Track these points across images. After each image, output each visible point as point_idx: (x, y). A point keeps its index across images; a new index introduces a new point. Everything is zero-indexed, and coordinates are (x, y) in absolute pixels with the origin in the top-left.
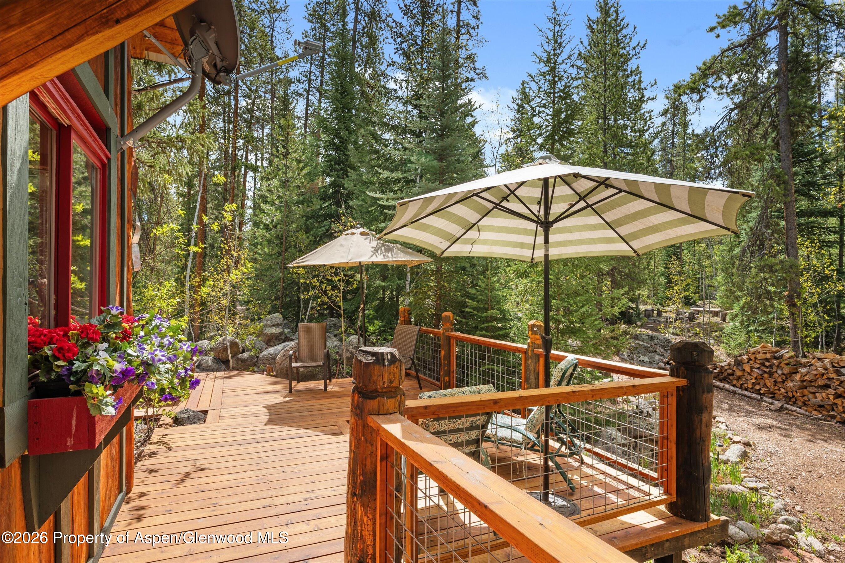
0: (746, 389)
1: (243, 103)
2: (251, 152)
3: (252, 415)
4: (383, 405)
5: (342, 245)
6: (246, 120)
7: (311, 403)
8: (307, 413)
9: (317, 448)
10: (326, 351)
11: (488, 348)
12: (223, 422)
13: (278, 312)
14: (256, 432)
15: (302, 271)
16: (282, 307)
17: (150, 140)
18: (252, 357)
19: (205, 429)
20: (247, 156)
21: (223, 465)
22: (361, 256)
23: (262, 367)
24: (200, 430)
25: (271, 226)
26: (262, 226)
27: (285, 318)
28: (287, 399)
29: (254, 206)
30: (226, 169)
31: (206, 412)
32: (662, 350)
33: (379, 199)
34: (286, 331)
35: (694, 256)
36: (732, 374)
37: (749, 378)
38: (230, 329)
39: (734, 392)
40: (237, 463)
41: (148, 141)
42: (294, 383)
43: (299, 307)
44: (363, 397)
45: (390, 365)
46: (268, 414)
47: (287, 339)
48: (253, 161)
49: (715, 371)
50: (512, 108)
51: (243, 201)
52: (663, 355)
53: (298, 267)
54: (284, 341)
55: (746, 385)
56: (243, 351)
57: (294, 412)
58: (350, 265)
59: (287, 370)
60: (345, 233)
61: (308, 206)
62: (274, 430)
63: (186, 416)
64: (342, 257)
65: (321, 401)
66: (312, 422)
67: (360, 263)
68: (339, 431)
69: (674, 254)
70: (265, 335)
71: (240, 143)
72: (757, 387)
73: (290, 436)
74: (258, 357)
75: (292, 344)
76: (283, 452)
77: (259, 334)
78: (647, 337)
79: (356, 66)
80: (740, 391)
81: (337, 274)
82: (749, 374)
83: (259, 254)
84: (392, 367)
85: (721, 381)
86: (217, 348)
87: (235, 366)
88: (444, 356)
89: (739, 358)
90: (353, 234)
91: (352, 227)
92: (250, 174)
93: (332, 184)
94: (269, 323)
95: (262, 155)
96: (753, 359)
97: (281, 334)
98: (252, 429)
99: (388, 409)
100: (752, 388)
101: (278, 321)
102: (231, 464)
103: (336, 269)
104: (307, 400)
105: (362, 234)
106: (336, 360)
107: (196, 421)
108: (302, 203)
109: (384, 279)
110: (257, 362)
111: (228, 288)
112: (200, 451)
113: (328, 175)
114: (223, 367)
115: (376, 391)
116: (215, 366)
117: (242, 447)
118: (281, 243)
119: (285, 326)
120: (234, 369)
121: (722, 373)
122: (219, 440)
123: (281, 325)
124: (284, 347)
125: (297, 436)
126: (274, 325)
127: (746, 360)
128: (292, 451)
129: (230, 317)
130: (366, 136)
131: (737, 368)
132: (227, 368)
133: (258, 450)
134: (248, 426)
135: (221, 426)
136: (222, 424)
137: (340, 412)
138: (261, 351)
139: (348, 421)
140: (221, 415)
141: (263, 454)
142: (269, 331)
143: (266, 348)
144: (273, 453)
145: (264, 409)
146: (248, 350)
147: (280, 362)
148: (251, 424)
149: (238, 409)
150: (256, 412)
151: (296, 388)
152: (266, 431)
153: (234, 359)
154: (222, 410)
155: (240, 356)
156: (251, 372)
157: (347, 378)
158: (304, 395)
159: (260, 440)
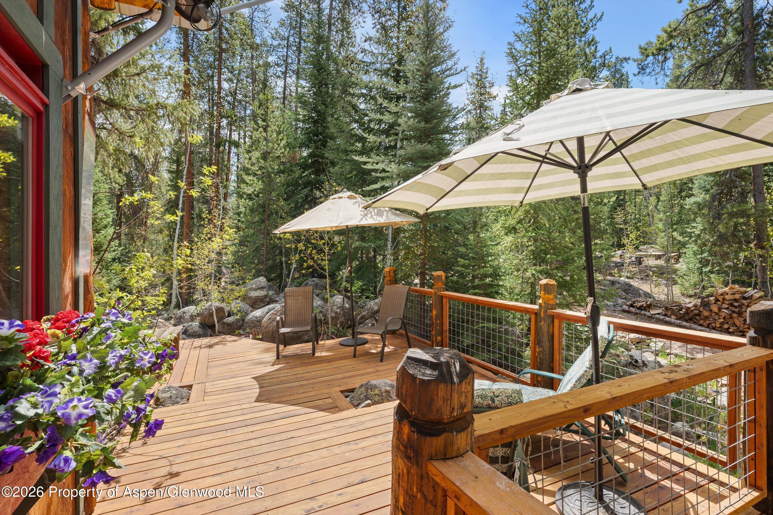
1: (225, 85)
2: (235, 131)
3: (239, 389)
4: (452, 444)
5: (329, 209)
6: (229, 103)
7: (300, 370)
8: (297, 384)
9: (312, 430)
10: (313, 315)
11: (479, 306)
12: (210, 400)
13: (262, 275)
14: (245, 412)
15: (288, 236)
16: (266, 271)
17: (128, 107)
18: (238, 321)
19: (188, 411)
20: (230, 135)
21: (207, 462)
22: (351, 219)
23: (248, 330)
24: (183, 412)
25: (253, 196)
26: (245, 196)
27: (269, 280)
28: (276, 367)
29: (238, 179)
30: (211, 145)
31: (190, 387)
32: (624, 294)
33: (365, 163)
34: (271, 293)
35: (635, 206)
36: (699, 315)
37: (717, 317)
38: (215, 295)
40: (225, 458)
41: (125, 109)
42: (281, 347)
43: (282, 269)
44: (419, 432)
45: (461, 382)
46: (258, 386)
47: (272, 301)
48: (236, 138)
49: (681, 312)
50: (472, 82)
51: (227, 175)
52: (625, 298)
53: (285, 233)
54: (269, 303)
55: (713, 325)
56: (229, 315)
57: (282, 382)
58: (334, 229)
59: (273, 333)
60: (331, 197)
61: (289, 175)
62: (263, 408)
63: (168, 395)
64: (331, 221)
65: (309, 367)
66: (303, 395)
67: (347, 226)
68: (334, 405)
69: (619, 206)
70: (251, 298)
71: (224, 122)
72: (726, 326)
73: (282, 415)
74: (243, 320)
75: (278, 306)
76: (277, 438)
77: (245, 298)
78: (608, 282)
79: (332, 48)
81: (322, 238)
82: (716, 314)
83: (242, 222)
84: (464, 384)
85: (686, 321)
86: (203, 314)
87: (220, 330)
88: (436, 316)
89: (706, 300)
90: (341, 198)
91: (336, 192)
92: (234, 150)
93: (310, 156)
94: (254, 286)
95: (245, 132)
96: (721, 300)
97: (266, 296)
98: (239, 407)
99: (458, 449)
100: (720, 327)
101: (263, 284)
102: (217, 459)
103: (321, 234)
104: (295, 367)
105: (348, 197)
106: (320, 320)
107: (178, 399)
108: (283, 172)
109: (363, 239)
110: (242, 325)
111: (213, 256)
112: (181, 442)
113: (308, 147)
114: (209, 332)
115: (439, 422)
116: (200, 331)
117: (229, 433)
118: (264, 211)
119: (269, 288)
120: (220, 333)
121: (688, 314)
122: (203, 425)
123: (265, 288)
124: (270, 310)
126: (259, 289)
127: (714, 302)
128: (284, 436)
129: (216, 282)
130: (346, 107)
131: (704, 308)
132: (213, 334)
133: (248, 437)
134: (236, 404)
135: (206, 405)
136: (206, 402)
137: (332, 380)
138: (247, 314)
139: (342, 392)
140: (206, 391)
141: (253, 443)
142: (254, 294)
143: (252, 311)
144: (264, 440)
145: (253, 380)
146: (233, 314)
147: (266, 325)
148: (239, 400)
149: (224, 381)
150: (244, 385)
151: (283, 354)
152: (255, 409)
153: (220, 323)
154: (207, 384)
155: (225, 320)
156: (236, 335)
157: (333, 338)
158: (292, 361)
159: (249, 422)
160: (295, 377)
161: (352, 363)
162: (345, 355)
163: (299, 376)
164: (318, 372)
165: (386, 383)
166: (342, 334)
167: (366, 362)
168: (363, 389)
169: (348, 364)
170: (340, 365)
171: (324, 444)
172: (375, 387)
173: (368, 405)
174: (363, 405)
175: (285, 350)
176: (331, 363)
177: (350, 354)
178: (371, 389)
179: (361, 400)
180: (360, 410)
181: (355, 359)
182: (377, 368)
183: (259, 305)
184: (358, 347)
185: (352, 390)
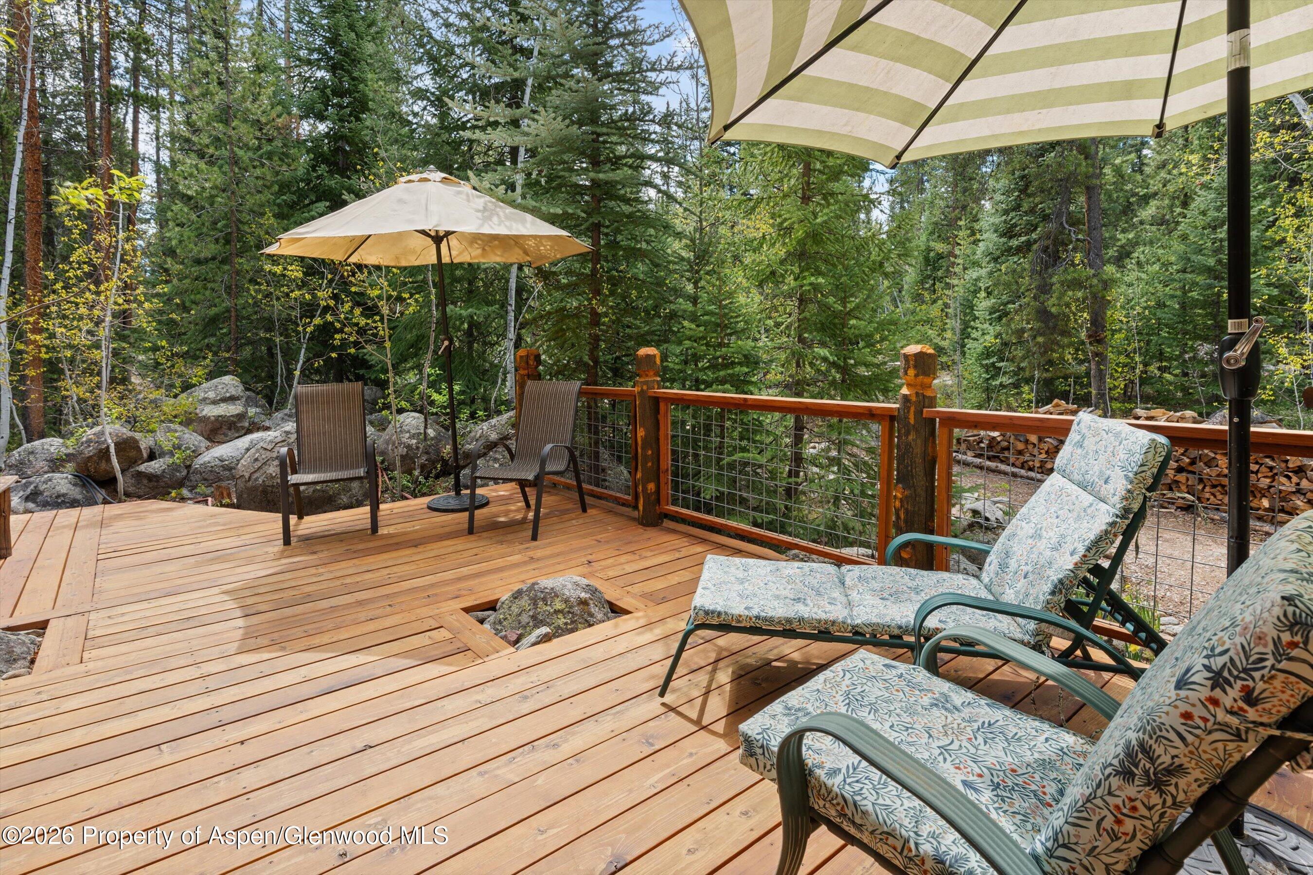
0: (1031, 469)
3: (190, 622)
7: (347, 567)
9: (421, 718)
10: (369, 444)
13: (229, 373)
14: (212, 683)
16: (238, 364)
18: (174, 467)
23: (202, 489)
27: (246, 385)
28: (284, 562)
31: (40, 627)
34: (252, 411)
36: (1009, 449)
37: (1035, 452)
39: (1015, 475)
42: (293, 519)
43: (274, 366)
46: (239, 613)
47: (255, 428)
49: (982, 445)
54: (249, 431)
55: (1031, 463)
56: (152, 457)
57: (309, 598)
62: (266, 668)
65: (371, 559)
66: (372, 626)
68: (459, 645)
70: (205, 420)
72: (1049, 465)
74: (188, 467)
75: (271, 436)
77: (190, 419)
80: (1023, 472)
82: (1036, 446)
86: (81, 453)
87: (131, 489)
88: (644, 440)
93: (331, 135)
94: (212, 394)
97: (241, 416)
98: (193, 672)
101: (233, 392)
105: (442, 182)
110: (186, 477)
113: (320, 117)
114: (100, 493)
116: (76, 492)
117: (167, 755)
119: (249, 402)
120: (129, 495)
121: (992, 447)
123: (238, 399)
124: (253, 445)
125: (346, 678)
126: (224, 400)
128: (344, 744)
131: (1016, 439)
132: (113, 497)
134: (183, 663)
135: (88, 674)
136: (91, 666)
137: (432, 585)
138: (197, 453)
139: (467, 610)
140: (91, 634)
141: (250, 778)
142: (211, 411)
143: (208, 448)
144: (283, 766)
145: (226, 597)
146: (162, 454)
147: (247, 475)
148: (192, 653)
149: (145, 605)
150: (204, 611)
151: (299, 533)
152: (242, 674)
153: (129, 474)
154: (93, 616)
155: (142, 468)
156: (174, 500)
157: (407, 499)
158: (322, 547)
159: (227, 714)
160: (338, 583)
161: (469, 545)
162: (447, 529)
163: (348, 580)
164: (395, 569)
165: (577, 584)
166: (425, 490)
167: (501, 542)
168: (525, 602)
169: (460, 547)
170: (443, 551)
171: (466, 756)
172: (554, 594)
173: (546, 638)
174: (532, 638)
175: (301, 527)
176: (421, 549)
177: (460, 527)
178: (544, 600)
179: (525, 627)
180: (526, 654)
181: (471, 537)
182: (531, 553)
183: (226, 435)
184: (477, 512)
185: (492, 606)
